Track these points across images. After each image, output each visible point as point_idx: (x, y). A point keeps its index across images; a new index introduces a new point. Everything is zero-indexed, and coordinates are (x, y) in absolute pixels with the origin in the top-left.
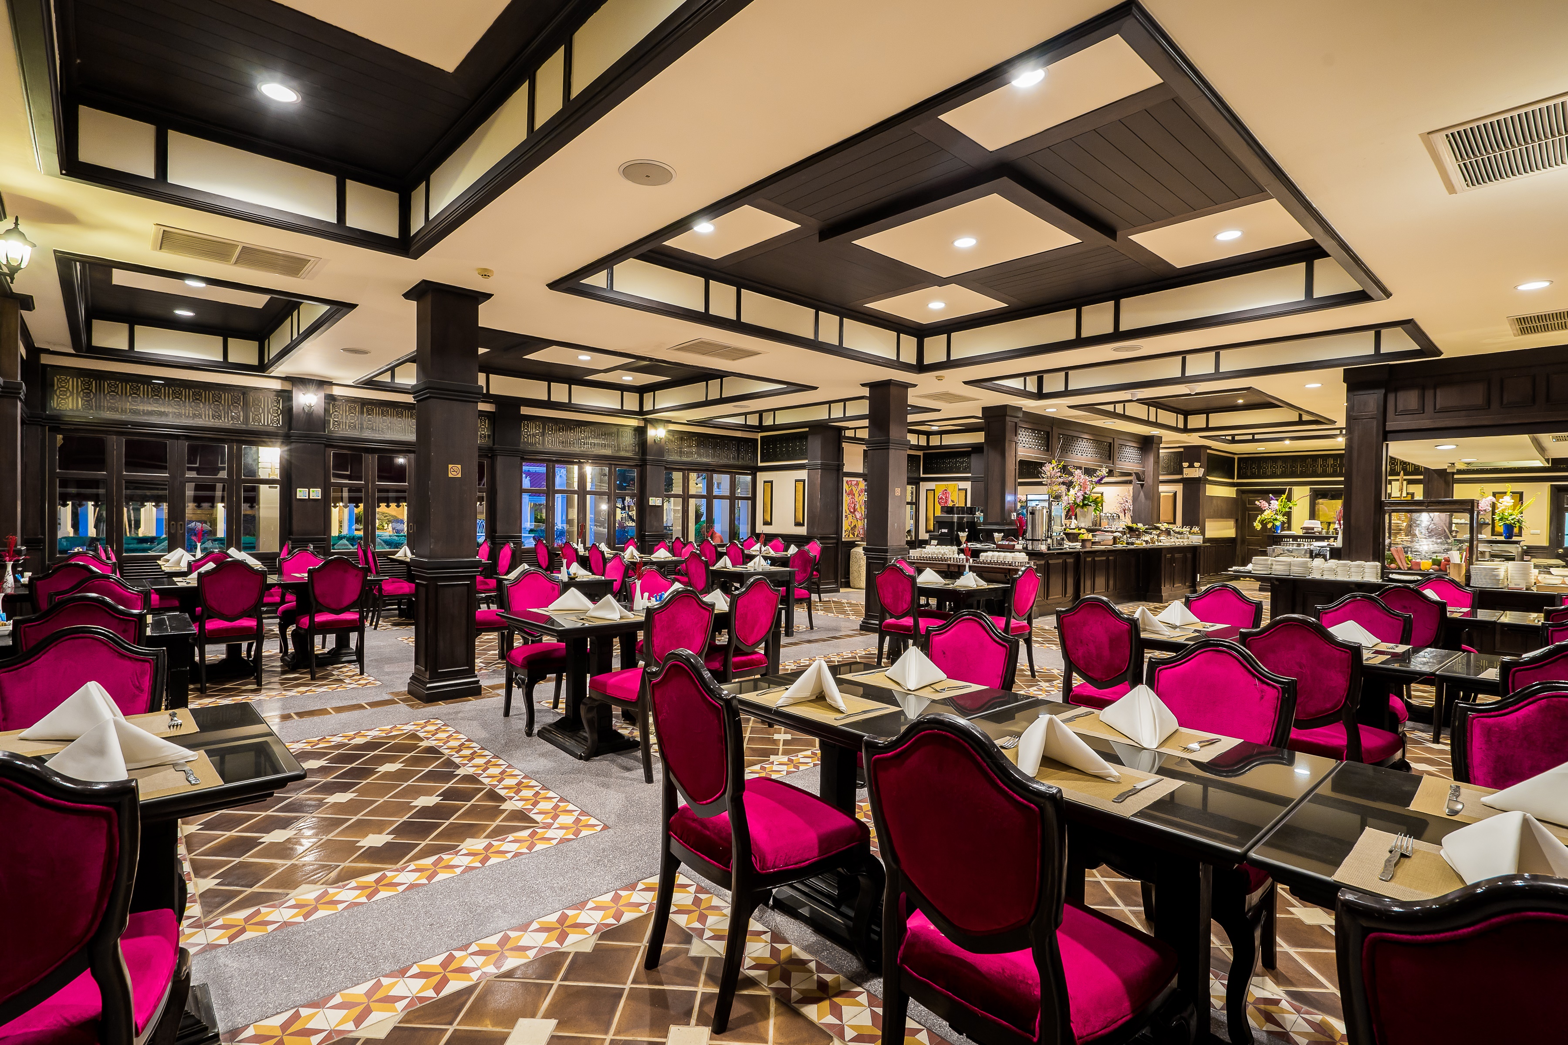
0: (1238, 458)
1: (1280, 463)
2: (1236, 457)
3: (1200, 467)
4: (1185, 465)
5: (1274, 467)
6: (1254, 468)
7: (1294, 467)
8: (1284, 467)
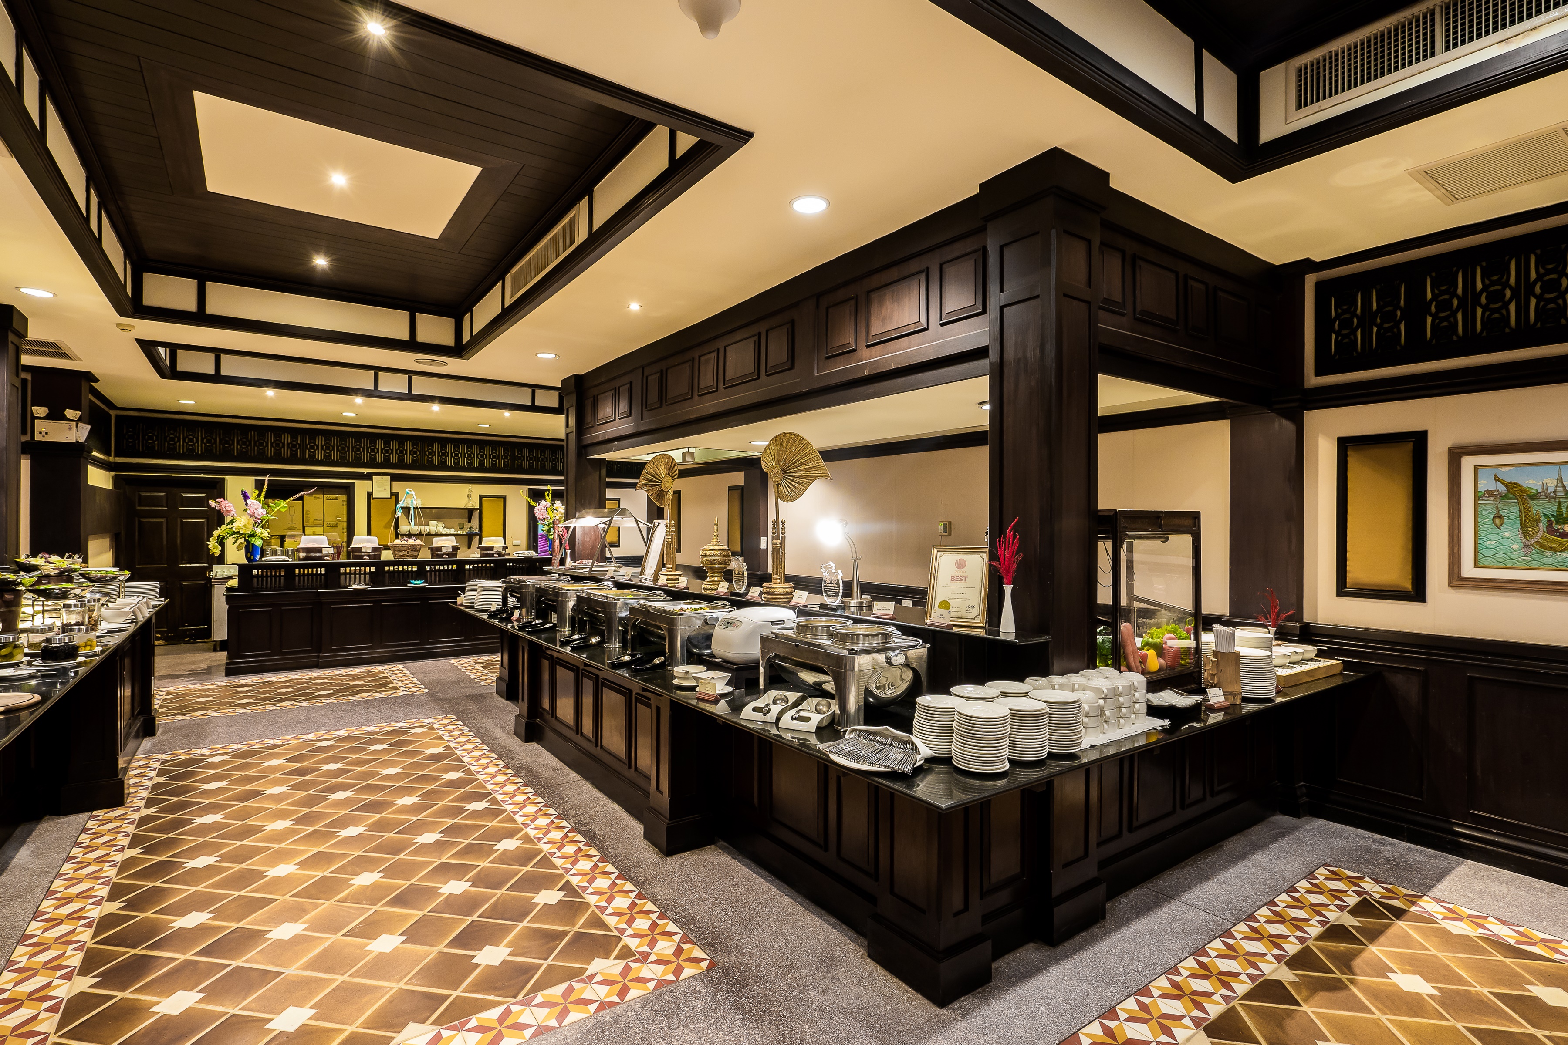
0: (117, 416)
1: (201, 434)
2: (113, 413)
3: (80, 420)
4: (40, 411)
5: (191, 440)
6: (151, 438)
7: (227, 442)
8: (209, 441)
